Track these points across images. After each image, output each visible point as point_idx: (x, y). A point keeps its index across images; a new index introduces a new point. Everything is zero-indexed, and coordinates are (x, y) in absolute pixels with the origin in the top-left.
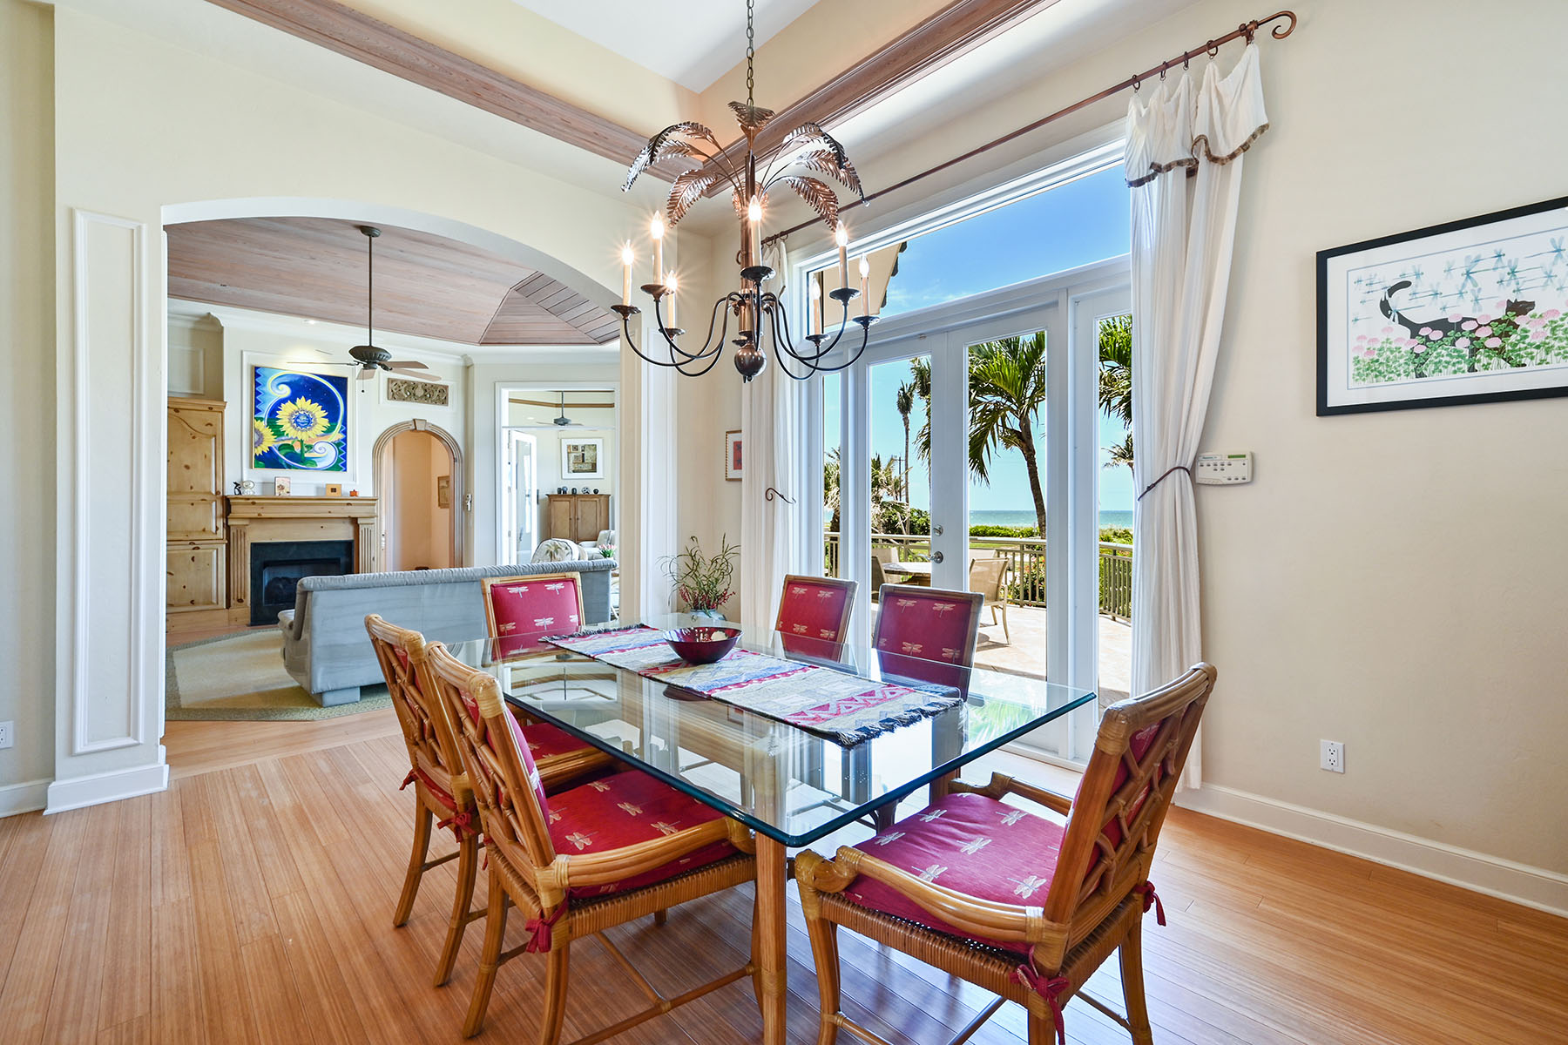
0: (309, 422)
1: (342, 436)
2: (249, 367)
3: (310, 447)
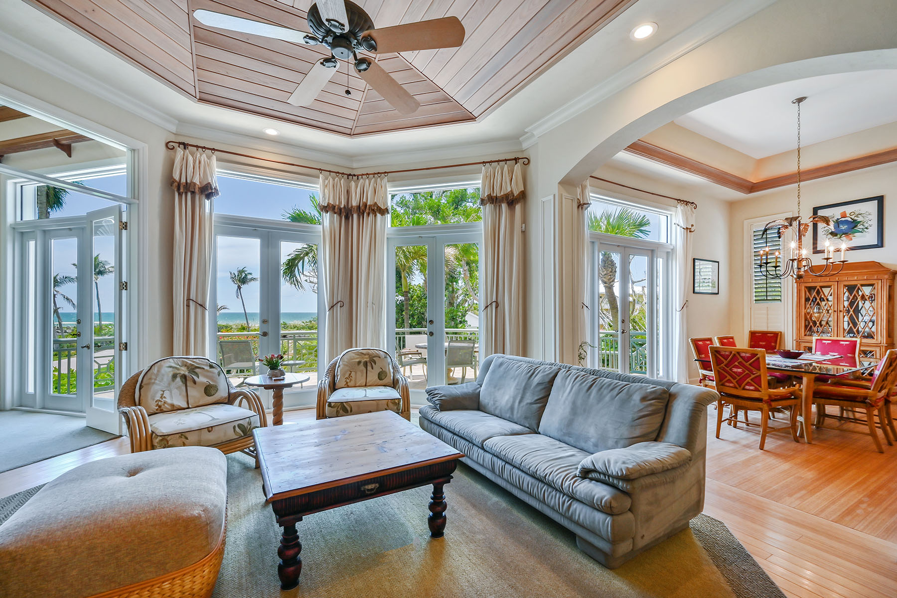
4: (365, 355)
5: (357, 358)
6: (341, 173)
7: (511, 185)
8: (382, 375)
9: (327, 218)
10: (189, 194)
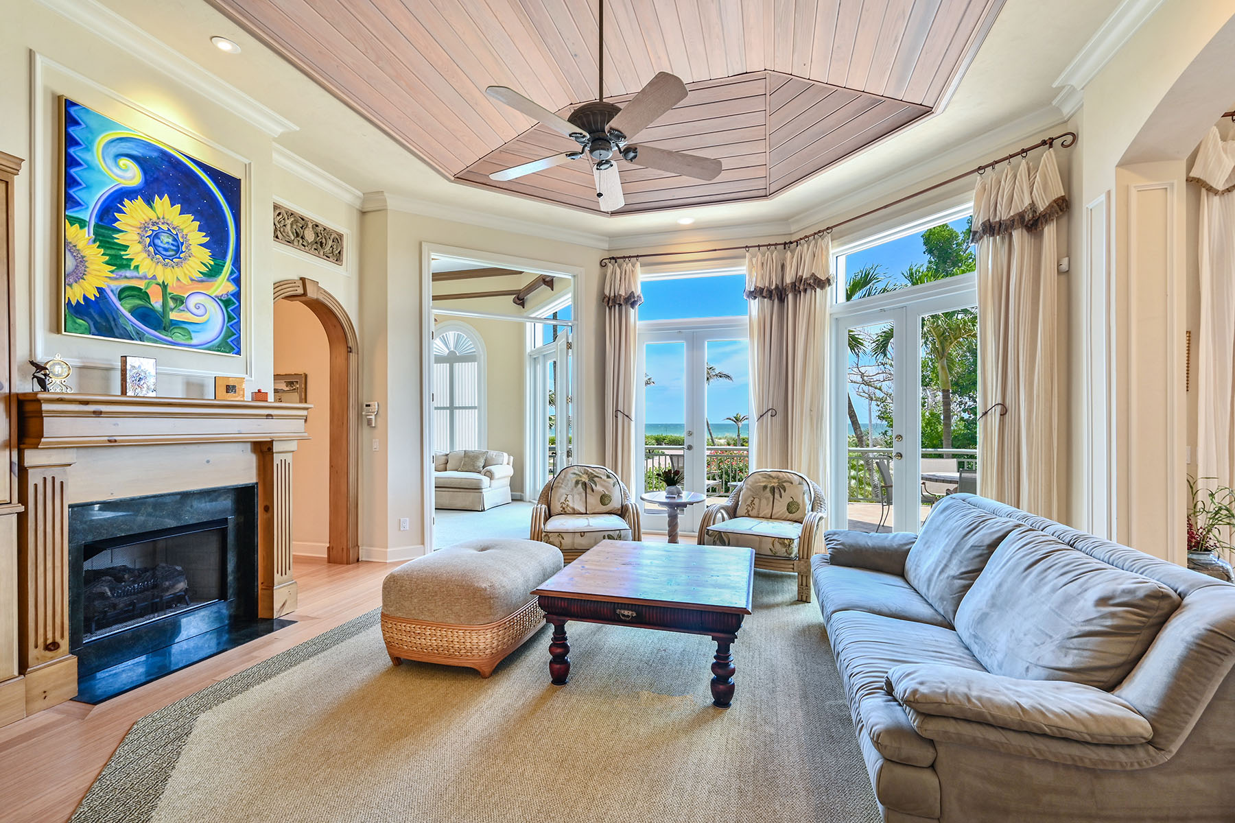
0: (176, 251)
1: (232, 288)
2: (49, 98)
3: (179, 301)
4: (774, 478)
5: (763, 482)
6: (773, 245)
7: (1031, 194)
8: (793, 507)
9: (754, 305)
10: (617, 306)
